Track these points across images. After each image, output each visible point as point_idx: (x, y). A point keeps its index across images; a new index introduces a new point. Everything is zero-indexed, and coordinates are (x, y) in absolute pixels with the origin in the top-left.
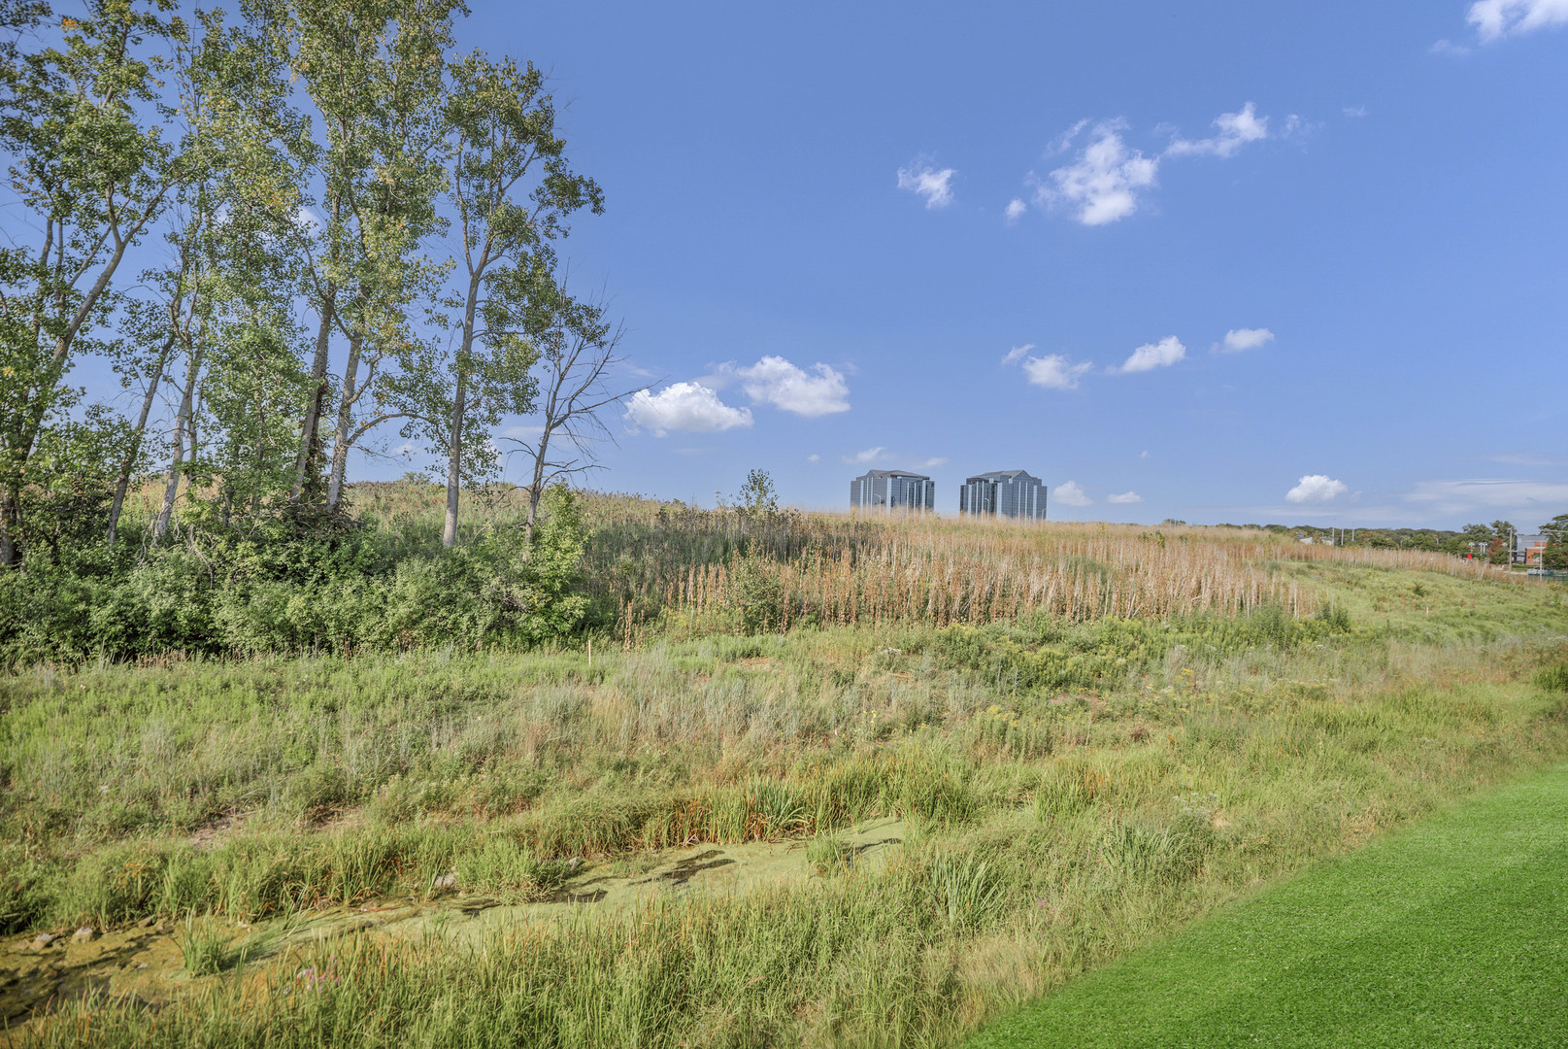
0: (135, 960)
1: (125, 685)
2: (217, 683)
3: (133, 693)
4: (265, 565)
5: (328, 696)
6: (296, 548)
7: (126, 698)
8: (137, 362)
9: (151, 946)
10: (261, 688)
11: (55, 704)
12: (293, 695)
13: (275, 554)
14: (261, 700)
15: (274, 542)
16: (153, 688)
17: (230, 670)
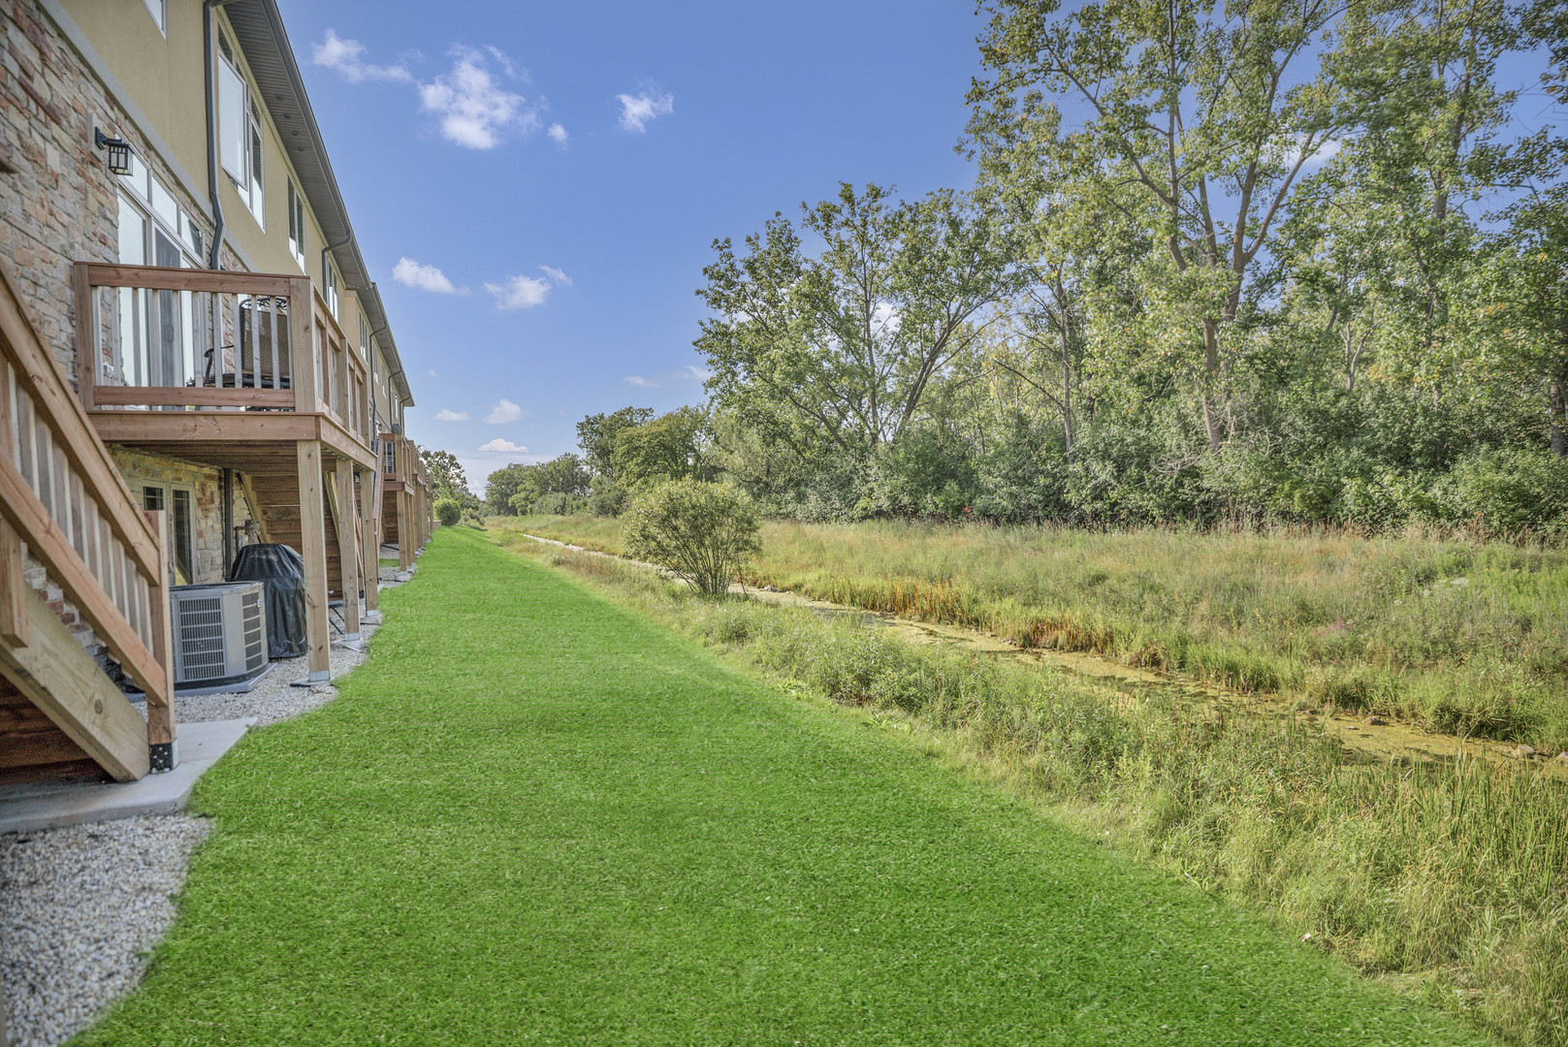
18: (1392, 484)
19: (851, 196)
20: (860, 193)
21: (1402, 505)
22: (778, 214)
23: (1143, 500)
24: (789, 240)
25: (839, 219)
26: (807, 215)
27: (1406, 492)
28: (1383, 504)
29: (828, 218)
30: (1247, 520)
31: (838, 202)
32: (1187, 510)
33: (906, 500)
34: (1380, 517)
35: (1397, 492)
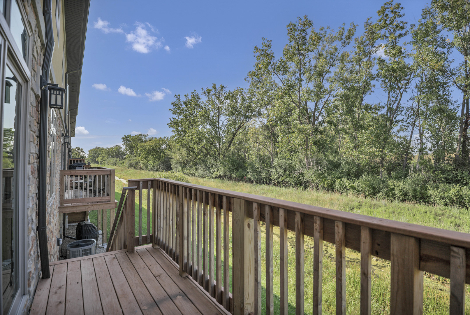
0: (382, 269)
1: (400, 208)
2: (423, 211)
3: (401, 210)
4: (445, 178)
5: (457, 221)
6: (456, 173)
7: (399, 210)
8: (409, 123)
9: (387, 268)
10: (436, 215)
11: (383, 209)
12: (446, 219)
13: (449, 175)
14: (435, 218)
15: (448, 171)
16: (406, 209)
17: (428, 208)
18: (346, 182)
19: (216, 87)
20: (218, 87)
21: (348, 187)
22: (195, 91)
23: (290, 180)
24: (198, 98)
25: (212, 93)
26: (203, 91)
27: (349, 184)
28: (344, 186)
29: (209, 93)
30: (314, 187)
31: (212, 88)
32: (301, 184)
33: (228, 173)
34: (344, 189)
35: (347, 184)
